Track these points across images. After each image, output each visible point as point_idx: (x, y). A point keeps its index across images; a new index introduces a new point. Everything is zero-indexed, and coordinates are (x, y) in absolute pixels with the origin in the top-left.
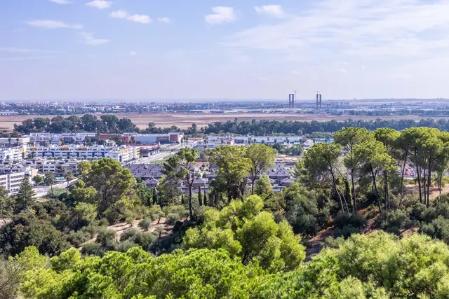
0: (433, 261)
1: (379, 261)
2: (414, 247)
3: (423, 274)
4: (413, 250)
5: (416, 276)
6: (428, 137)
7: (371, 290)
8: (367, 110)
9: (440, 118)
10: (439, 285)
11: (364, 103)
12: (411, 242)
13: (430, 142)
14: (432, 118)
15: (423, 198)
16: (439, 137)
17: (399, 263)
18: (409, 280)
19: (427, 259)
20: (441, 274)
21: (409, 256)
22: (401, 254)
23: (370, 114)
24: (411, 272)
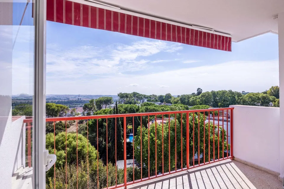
0: (69, 138)
1: (51, 141)
2: (63, 135)
3: (67, 142)
4: (63, 137)
5: (65, 143)
6: (52, 106)
7: (50, 150)
8: (23, 98)
9: (52, 101)
10: (72, 144)
11: (22, 96)
12: (62, 135)
13: (53, 107)
14: (49, 101)
15: (50, 125)
16: (56, 106)
17: (59, 141)
18: (62, 145)
19: (67, 138)
20: (72, 142)
21: (62, 138)
22: (59, 138)
23: (25, 100)
24: (63, 143)
